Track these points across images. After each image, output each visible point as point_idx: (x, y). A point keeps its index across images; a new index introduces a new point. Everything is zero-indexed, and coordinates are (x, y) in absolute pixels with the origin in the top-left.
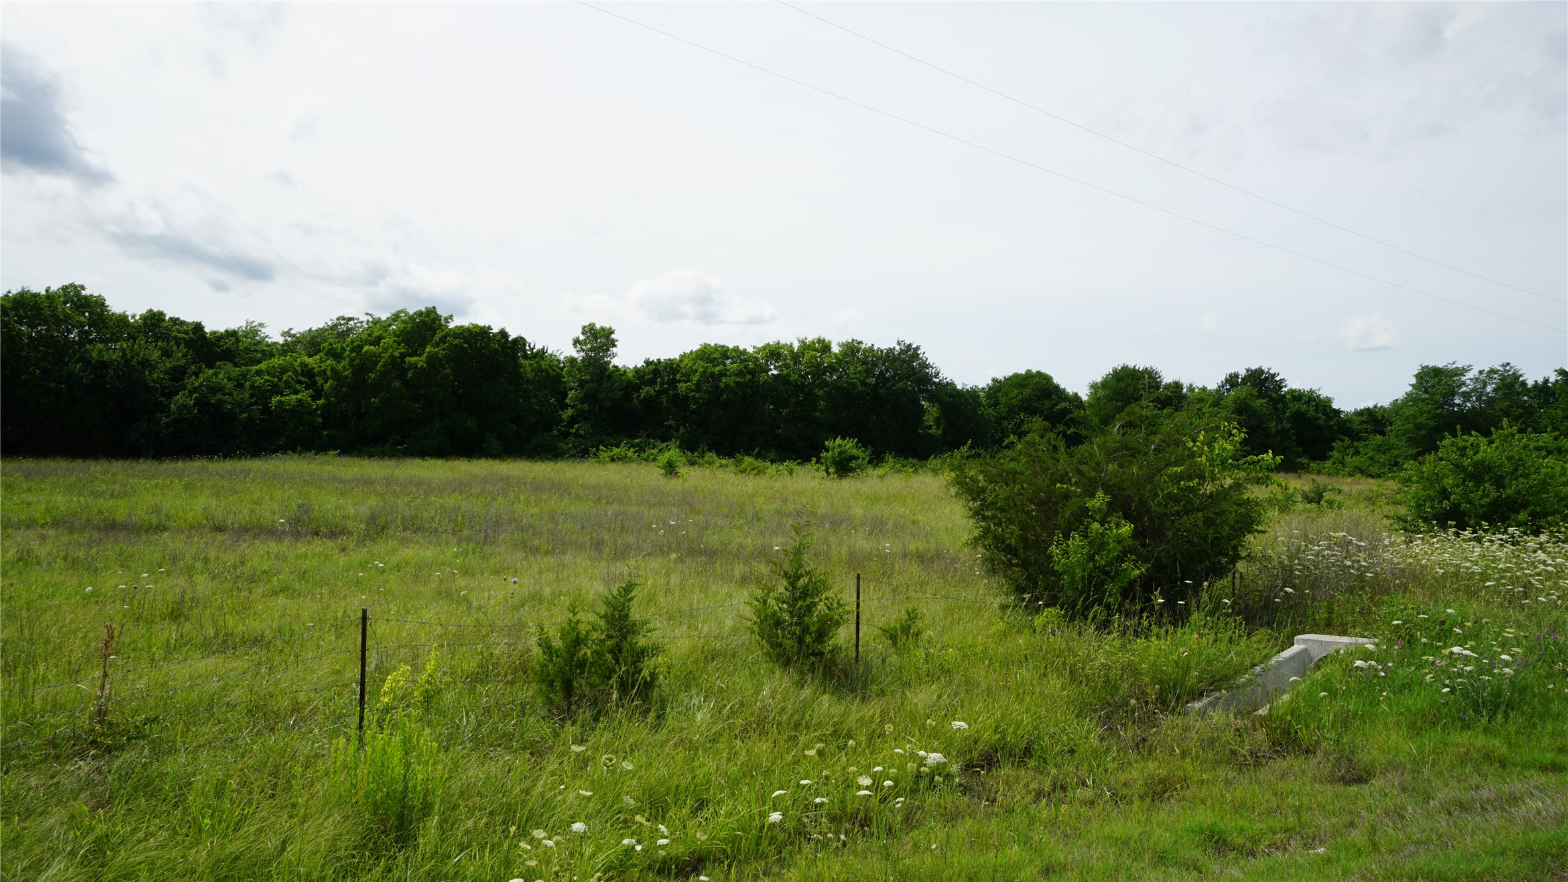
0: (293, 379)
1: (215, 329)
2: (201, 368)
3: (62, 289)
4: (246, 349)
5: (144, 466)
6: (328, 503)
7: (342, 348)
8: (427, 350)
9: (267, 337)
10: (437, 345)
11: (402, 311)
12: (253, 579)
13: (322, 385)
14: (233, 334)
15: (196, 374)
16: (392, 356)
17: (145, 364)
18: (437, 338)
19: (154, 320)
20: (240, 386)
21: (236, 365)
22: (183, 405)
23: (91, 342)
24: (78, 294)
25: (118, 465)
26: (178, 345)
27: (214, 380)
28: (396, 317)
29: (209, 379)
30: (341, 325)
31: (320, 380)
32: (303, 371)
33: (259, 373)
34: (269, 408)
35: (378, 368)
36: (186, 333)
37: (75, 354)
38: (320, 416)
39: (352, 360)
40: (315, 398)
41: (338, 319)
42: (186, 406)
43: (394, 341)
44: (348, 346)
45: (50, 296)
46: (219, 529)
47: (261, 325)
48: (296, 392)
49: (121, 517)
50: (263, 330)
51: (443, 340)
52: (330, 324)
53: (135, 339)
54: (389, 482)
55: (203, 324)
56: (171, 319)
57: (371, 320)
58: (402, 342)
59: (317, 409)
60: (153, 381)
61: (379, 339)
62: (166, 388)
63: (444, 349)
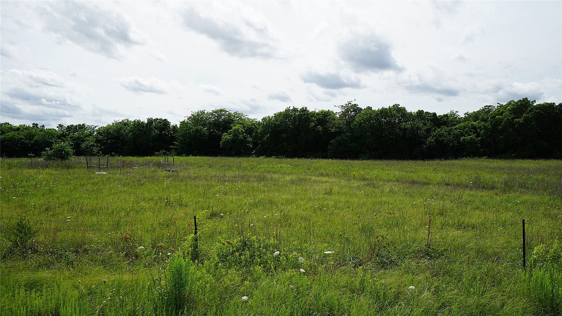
0: (468, 130)
1: (440, 115)
2: (436, 128)
3: (393, 106)
4: (451, 121)
5: (419, 162)
6: (486, 176)
7: (487, 117)
8: (523, 116)
9: (458, 116)
10: (528, 113)
11: (512, 101)
12: (466, 204)
13: (480, 132)
14: (446, 116)
15: (434, 131)
16: (508, 119)
17: (418, 128)
18: (529, 109)
19: (420, 113)
20: (449, 134)
21: (448, 127)
22: (430, 141)
23: (402, 122)
24: (397, 107)
25: (411, 162)
26: (428, 121)
27: (440, 132)
28: (509, 103)
29: (439, 132)
30: (486, 109)
31: (479, 130)
32: (472, 127)
33: (456, 129)
34: (460, 141)
35: (502, 124)
36: (431, 117)
37: (397, 126)
38: (479, 143)
39: (491, 122)
40: (477, 137)
41: (484, 107)
42: (431, 142)
43: (509, 113)
44: (489, 116)
45: (390, 109)
46: (447, 184)
47: (457, 112)
48: (470, 135)
49: (415, 179)
50: (457, 113)
51: (531, 111)
52: (482, 109)
53: (414, 120)
54: (511, 168)
55: (436, 113)
56: (425, 112)
57: (499, 105)
58: (513, 113)
59: (478, 141)
60: (421, 134)
61: (503, 112)
62: (425, 136)
63: (531, 115)
